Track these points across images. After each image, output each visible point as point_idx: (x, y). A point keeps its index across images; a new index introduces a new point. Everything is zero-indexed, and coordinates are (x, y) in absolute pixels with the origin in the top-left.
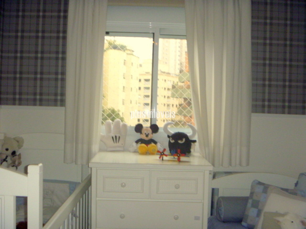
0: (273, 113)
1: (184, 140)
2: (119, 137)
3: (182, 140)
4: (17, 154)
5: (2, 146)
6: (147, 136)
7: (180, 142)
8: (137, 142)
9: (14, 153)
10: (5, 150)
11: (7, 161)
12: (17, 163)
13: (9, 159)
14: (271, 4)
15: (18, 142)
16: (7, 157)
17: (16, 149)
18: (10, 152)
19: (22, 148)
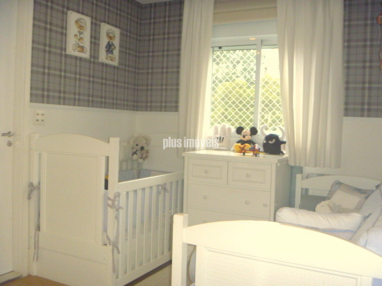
0: (374, 117)
1: (274, 140)
2: (223, 138)
3: (272, 141)
4: (146, 149)
5: (134, 142)
6: (244, 137)
7: (270, 142)
8: (238, 142)
9: (142, 148)
10: (135, 145)
11: (137, 154)
12: (144, 156)
13: (138, 152)
14: (373, 3)
15: (146, 140)
16: (137, 151)
17: (144, 145)
18: (139, 147)
19: (150, 145)
